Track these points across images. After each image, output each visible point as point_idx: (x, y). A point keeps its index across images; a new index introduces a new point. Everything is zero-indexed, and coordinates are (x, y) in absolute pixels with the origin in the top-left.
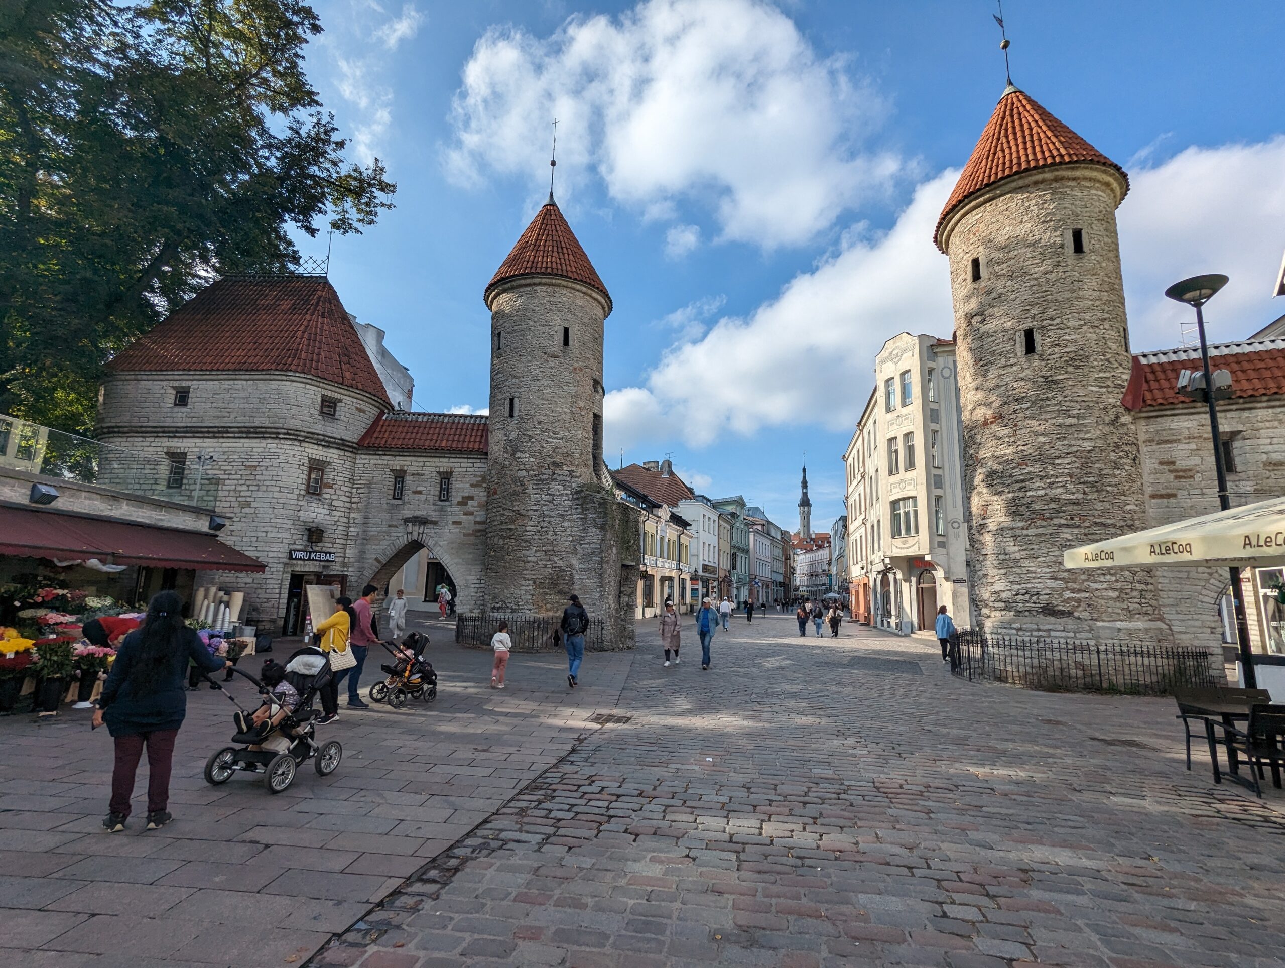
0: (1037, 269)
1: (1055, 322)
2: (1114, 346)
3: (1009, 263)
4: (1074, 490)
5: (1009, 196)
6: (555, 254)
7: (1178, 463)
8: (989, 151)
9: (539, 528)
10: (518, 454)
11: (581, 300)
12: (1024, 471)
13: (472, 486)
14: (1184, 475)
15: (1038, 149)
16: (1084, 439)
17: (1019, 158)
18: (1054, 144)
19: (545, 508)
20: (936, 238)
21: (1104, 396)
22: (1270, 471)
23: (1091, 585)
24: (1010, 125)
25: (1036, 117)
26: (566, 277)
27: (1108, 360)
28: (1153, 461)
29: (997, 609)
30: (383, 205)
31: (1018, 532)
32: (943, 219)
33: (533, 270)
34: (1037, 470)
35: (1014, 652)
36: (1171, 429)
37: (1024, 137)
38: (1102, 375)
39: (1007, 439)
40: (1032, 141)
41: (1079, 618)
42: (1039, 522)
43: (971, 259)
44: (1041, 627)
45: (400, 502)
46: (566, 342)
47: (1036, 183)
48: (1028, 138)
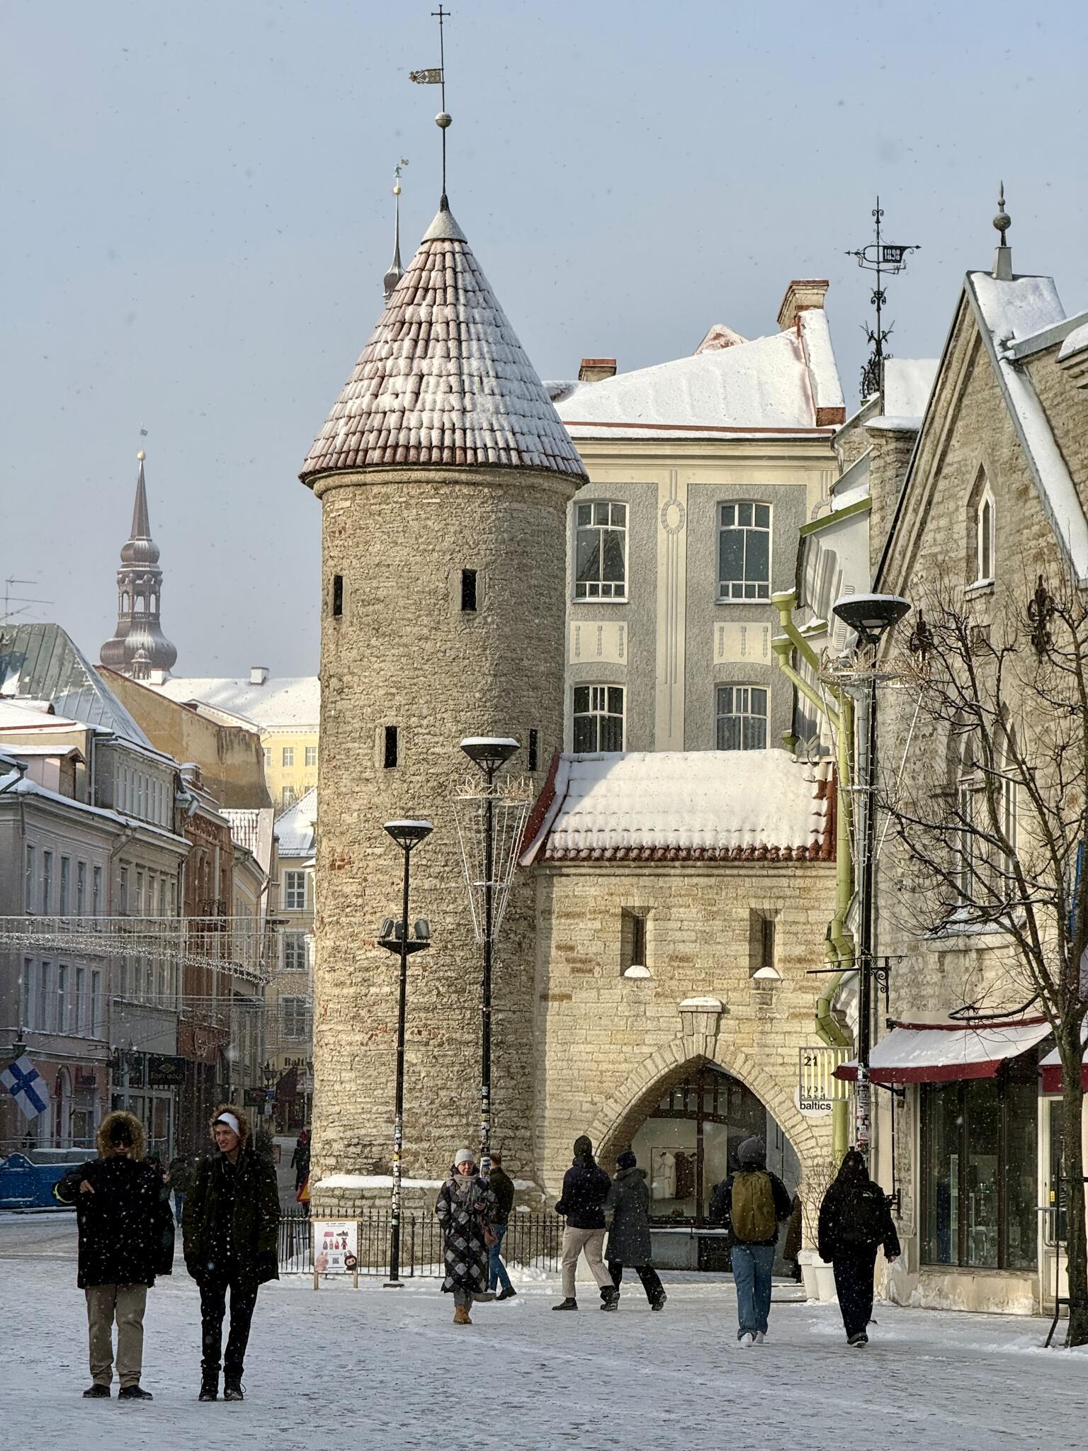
3: (376, 607)
4: (426, 990)
5: (383, 490)
7: (577, 948)
12: (369, 954)
14: (582, 966)
22: (674, 968)
28: (550, 942)
31: (357, 1049)
34: (384, 955)
39: (355, 900)
42: (380, 1036)
43: (336, 570)
47: (419, 482)
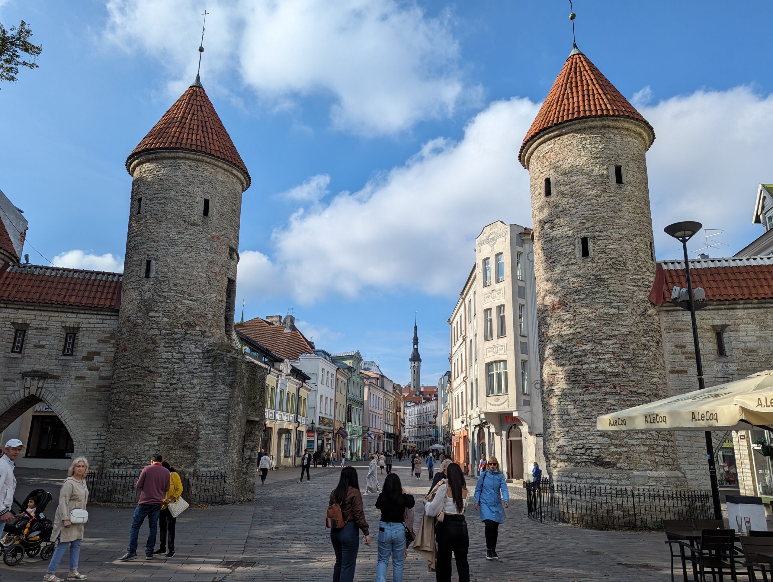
0: (590, 192)
1: (602, 234)
2: (643, 256)
3: (571, 185)
4: (616, 365)
5: (571, 134)
6: (200, 132)
7: (688, 347)
8: (559, 97)
9: (168, 385)
10: (152, 314)
11: (222, 176)
12: (581, 349)
13: (100, 341)
14: (692, 356)
15: (592, 102)
16: (622, 326)
17: (579, 107)
18: (603, 100)
19: (176, 366)
20: (520, 157)
21: (636, 293)
22: (746, 356)
23: (629, 441)
24: (574, 79)
25: (592, 76)
26: (210, 154)
27: (639, 266)
28: (671, 344)
29: (562, 461)
30: (25, 64)
31: (577, 397)
32: (525, 144)
33: (178, 145)
34: (590, 348)
35: (573, 496)
36: (682, 321)
37: (583, 91)
38: (634, 277)
39: (569, 322)
40: (589, 95)
41: (621, 468)
42: (591, 390)
43: (544, 178)
44: (593, 475)
45: (19, 355)
46: (206, 212)
47: (590, 128)
48: (586, 92)
